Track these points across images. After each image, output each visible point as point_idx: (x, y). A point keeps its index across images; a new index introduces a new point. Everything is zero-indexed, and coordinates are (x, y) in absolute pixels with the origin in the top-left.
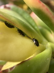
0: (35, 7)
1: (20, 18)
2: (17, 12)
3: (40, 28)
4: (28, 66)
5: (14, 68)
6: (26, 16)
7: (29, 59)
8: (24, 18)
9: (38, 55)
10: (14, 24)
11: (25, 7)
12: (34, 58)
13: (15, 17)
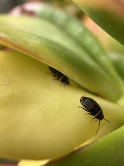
9: (105, 138)
10: (36, 56)
12: (92, 145)
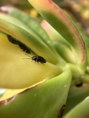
0: (45, 10)
1: (24, 27)
2: (19, 18)
3: (55, 43)
4: (35, 95)
5: (13, 99)
6: (34, 25)
7: (36, 86)
8: (30, 28)
11: (34, 13)
13: (15, 26)
